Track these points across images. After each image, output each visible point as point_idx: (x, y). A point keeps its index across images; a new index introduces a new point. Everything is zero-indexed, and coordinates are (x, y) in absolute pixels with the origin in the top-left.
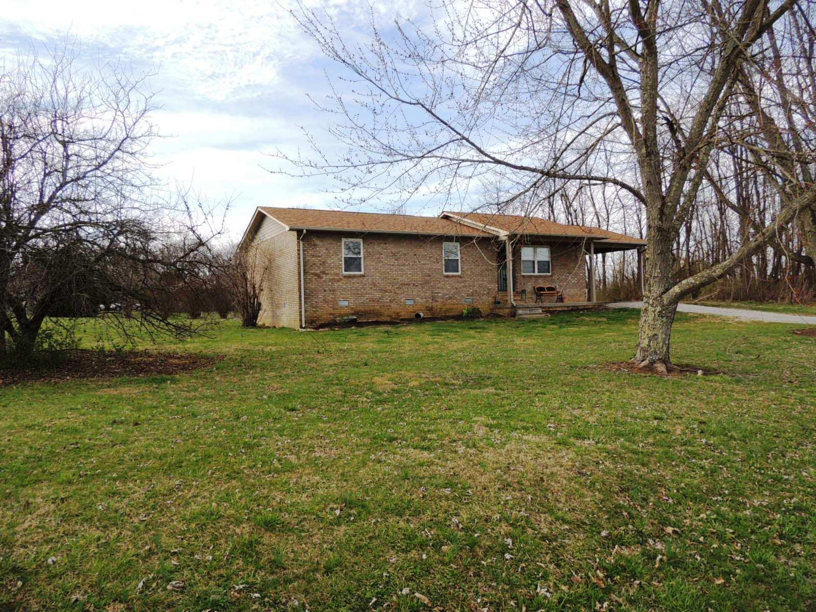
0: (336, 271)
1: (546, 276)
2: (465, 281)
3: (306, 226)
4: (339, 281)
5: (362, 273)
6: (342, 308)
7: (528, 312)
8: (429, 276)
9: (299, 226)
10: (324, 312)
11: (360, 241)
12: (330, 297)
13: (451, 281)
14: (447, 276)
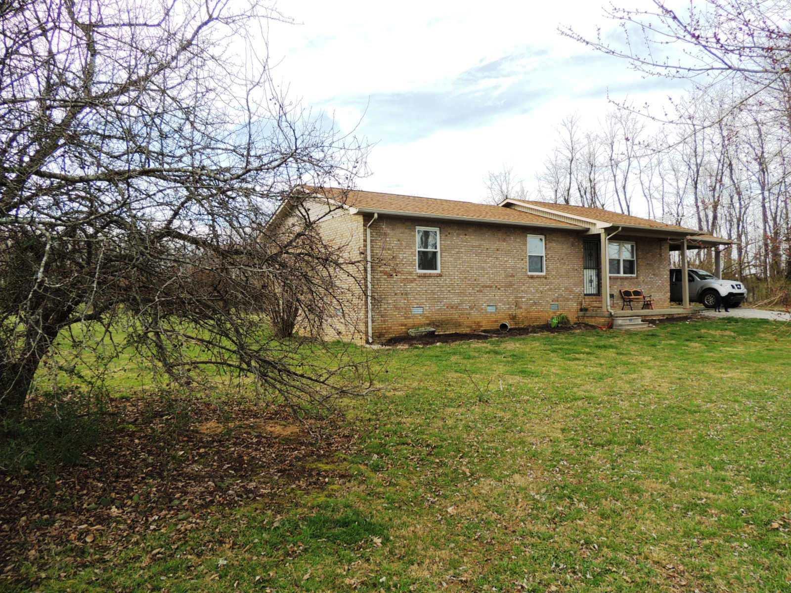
0: (409, 269)
1: (631, 278)
2: (551, 283)
3: (377, 209)
4: (412, 282)
5: (438, 271)
6: (414, 316)
7: (628, 322)
8: (513, 276)
9: (369, 209)
10: (396, 323)
11: (437, 230)
12: (402, 303)
13: (536, 283)
14: (532, 277)
